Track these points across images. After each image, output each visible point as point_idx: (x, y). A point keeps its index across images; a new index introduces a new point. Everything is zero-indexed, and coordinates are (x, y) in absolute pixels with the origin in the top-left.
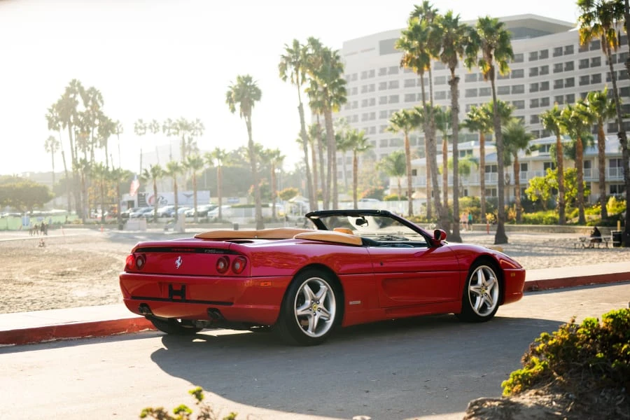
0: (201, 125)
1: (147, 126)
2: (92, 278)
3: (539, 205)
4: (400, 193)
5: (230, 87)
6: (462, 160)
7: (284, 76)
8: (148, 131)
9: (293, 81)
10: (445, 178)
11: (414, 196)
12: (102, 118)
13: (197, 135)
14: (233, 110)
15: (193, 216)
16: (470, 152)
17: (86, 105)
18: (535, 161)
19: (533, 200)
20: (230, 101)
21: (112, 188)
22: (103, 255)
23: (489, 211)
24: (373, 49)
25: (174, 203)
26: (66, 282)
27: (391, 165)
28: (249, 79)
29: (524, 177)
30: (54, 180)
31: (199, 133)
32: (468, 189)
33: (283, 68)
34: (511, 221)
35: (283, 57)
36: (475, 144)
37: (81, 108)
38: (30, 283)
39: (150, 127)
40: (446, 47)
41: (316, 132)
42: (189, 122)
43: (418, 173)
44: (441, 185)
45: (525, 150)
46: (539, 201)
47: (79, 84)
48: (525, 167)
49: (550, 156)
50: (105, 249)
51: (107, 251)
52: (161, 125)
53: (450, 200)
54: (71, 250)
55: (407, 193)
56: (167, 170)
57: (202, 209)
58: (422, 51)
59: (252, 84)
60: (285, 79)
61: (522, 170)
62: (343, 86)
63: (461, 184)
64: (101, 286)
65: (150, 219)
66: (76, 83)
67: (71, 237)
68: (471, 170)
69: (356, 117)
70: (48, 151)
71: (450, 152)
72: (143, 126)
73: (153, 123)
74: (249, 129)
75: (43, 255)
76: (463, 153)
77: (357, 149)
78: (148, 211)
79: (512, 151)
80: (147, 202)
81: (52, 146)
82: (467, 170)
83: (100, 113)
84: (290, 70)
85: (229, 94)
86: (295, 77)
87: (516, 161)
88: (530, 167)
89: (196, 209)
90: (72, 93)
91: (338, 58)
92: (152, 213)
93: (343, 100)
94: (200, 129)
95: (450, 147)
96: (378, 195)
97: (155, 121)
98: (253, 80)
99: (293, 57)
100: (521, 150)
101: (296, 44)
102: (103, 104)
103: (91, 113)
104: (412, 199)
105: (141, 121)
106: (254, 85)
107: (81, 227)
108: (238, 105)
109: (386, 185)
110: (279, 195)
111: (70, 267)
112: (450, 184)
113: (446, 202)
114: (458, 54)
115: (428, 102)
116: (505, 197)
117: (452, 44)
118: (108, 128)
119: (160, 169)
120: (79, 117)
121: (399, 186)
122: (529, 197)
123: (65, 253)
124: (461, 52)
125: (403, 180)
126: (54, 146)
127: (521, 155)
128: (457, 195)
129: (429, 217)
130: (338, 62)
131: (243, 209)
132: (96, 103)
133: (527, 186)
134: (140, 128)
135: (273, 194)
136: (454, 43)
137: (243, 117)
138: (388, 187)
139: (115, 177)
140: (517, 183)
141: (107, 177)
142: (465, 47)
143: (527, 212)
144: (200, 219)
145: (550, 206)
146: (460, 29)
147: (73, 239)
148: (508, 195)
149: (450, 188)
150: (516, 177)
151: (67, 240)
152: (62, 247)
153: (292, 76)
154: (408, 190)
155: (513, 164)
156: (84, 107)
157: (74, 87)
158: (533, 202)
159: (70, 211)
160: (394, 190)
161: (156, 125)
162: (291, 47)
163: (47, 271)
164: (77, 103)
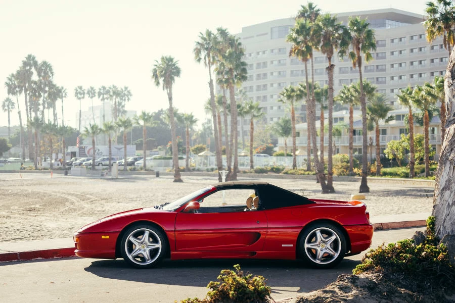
0: (129, 92)
1: (86, 92)
2: (54, 213)
3: (395, 162)
4: (286, 150)
5: (156, 66)
6: (335, 125)
7: (198, 58)
8: (86, 96)
9: (205, 63)
10: (322, 140)
11: (297, 153)
12: (52, 86)
13: (125, 100)
14: (158, 84)
15: (123, 165)
16: (342, 119)
17: (39, 75)
18: (393, 128)
19: (390, 158)
20: (155, 76)
21: (58, 141)
22: (56, 195)
23: (356, 166)
24: (266, 34)
25: (108, 154)
26: (36, 216)
27: (280, 129)
28: (171, 60)
29: (384, 139)
30: (9, 133)
31: (127, 98)
32: (340, 148)
33: (198, 52)
34: (373, 174)
35: (198, 43)
36: (346, 113)
37: (35, 77)
38: (8, 217)
39: (88, 93)
40: (325, 41)
41: (221, 102)
42: (119, 89)
43: (301, 134)
44: (318, 145)
45: (384, 120)
46: (394, 159)
47: (34, 58)
48: (384, 132)
49: (404, 124)
50: (57, 190)
51: (59, 192)
52: (97, 91)
53: (326, 157)
54: (30, 190)
55: (291, 150)
56: (103, 128)
57: (130, 159)
58: (306, 44)
59: (173, 63)
60: (199, 60)
61: (382, 134)
62: (244, 67)
63: (334, 144)
64: (64, 220)
65: (89, 167)
66: (31, 58)
67: (28, 180)
68: (342, 134)
69: (251, 87)
70: (6, 110)
71: (326, 118)
72: (82, 92)
73: (90, 90)
74: (170, 99)
75: (9, 195)
76: (336, 120)
77: (254, 116)
78: (88, 160)
79: (375, 120)
80: (86, 153)
81: (8, 106)
82: (339, 133)
83: (50, 82)
84: (203, 54)
85: (155, 71)
86: (207, 59)
87: (377, 128)
88: (388, 132)
89: (125, 160)
90: (28, 66)
91: (240, 44)
92: (91, 161)
93: (244, 78)
94: (127, 96)
95: (326, 115)
96: (268, 151)
97: (92, 88)
98: (174, 61)
99: (206, 44)
100: (381, 119)
101: (209, 34)
102: (52, 75)
103: (43, 81)
104: (296, 155)
105: (81, 88)
106: (174, 65)
107: (34, 172)
108: (161, 80)
109: (275, 143)
110: (191, 150)
111: (33, 204)
112: (326, 144)
113: (322, 158)
114: (334, 47)
115: (310, 80)
116: (368, 155)
117: (329, 39)
118: (56, 94)
119: (97, 127)
120: (33, 85)
121: (286, 144)
122: (386, 156)
123: (26, 193)
124: (336, 46)
125: (289, 140)
126: (10, 107)
127: (381, 122)
128: (331, 153)
129: (309, 169)
130: (239, 47)
131: (163, 160)
132: (47, 74)
133: (386, 147)
134: (80, 93)
135: (187, 149)
136: (331, 38)
137: (165, 90)
138: (277, 145)
139: (62, 133)
140: (378, 145)
141: (55, 133)
142: (339, 42)
143: (385, 166)
144: (129, 168)
145: (403, 163)
146: (336, 27)
147: (30, 182)
148: (371, 153)
149: (326, 147)
150: (378, 140)
151: (25, 183)
152: (22, 188)
153: (205, 58)
154: (293, 148)
155: (375, 129)
156: (37, 77)
157: (30, 61)
158: (390, 160)
159: (24, 159)
160: (282, 148)
161: (93, 92)
162: (205, 36)
163: (16, 208)
164: (32, 73)
